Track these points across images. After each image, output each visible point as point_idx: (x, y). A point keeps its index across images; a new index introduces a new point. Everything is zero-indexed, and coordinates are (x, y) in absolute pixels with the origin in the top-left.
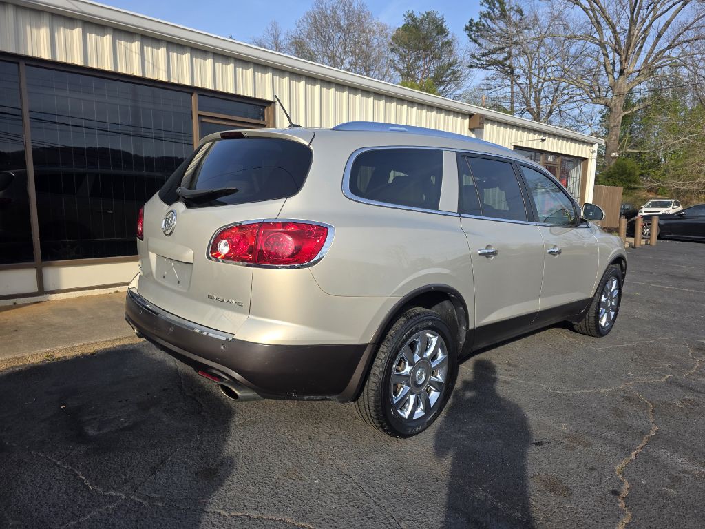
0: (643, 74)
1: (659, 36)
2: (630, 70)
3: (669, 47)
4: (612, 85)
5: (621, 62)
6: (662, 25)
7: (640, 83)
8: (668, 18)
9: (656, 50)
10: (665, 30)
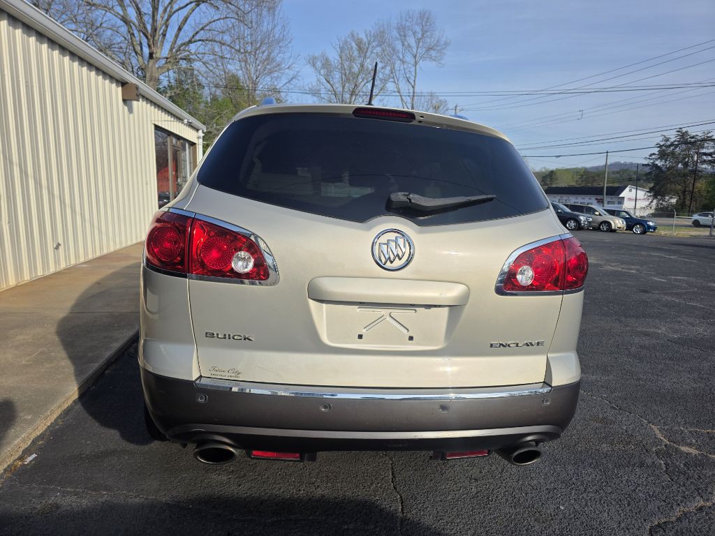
0: (170, 62)
1: (180, 29)
2: (158, 55)
3: (190, 42)
4: (143, 67)
5: (149, 46)
6: (181, 19)
7: (168, 70)
8: (185, 14)
9: (179, 42)
10: (184, 24)
